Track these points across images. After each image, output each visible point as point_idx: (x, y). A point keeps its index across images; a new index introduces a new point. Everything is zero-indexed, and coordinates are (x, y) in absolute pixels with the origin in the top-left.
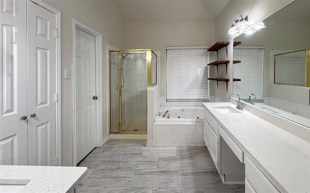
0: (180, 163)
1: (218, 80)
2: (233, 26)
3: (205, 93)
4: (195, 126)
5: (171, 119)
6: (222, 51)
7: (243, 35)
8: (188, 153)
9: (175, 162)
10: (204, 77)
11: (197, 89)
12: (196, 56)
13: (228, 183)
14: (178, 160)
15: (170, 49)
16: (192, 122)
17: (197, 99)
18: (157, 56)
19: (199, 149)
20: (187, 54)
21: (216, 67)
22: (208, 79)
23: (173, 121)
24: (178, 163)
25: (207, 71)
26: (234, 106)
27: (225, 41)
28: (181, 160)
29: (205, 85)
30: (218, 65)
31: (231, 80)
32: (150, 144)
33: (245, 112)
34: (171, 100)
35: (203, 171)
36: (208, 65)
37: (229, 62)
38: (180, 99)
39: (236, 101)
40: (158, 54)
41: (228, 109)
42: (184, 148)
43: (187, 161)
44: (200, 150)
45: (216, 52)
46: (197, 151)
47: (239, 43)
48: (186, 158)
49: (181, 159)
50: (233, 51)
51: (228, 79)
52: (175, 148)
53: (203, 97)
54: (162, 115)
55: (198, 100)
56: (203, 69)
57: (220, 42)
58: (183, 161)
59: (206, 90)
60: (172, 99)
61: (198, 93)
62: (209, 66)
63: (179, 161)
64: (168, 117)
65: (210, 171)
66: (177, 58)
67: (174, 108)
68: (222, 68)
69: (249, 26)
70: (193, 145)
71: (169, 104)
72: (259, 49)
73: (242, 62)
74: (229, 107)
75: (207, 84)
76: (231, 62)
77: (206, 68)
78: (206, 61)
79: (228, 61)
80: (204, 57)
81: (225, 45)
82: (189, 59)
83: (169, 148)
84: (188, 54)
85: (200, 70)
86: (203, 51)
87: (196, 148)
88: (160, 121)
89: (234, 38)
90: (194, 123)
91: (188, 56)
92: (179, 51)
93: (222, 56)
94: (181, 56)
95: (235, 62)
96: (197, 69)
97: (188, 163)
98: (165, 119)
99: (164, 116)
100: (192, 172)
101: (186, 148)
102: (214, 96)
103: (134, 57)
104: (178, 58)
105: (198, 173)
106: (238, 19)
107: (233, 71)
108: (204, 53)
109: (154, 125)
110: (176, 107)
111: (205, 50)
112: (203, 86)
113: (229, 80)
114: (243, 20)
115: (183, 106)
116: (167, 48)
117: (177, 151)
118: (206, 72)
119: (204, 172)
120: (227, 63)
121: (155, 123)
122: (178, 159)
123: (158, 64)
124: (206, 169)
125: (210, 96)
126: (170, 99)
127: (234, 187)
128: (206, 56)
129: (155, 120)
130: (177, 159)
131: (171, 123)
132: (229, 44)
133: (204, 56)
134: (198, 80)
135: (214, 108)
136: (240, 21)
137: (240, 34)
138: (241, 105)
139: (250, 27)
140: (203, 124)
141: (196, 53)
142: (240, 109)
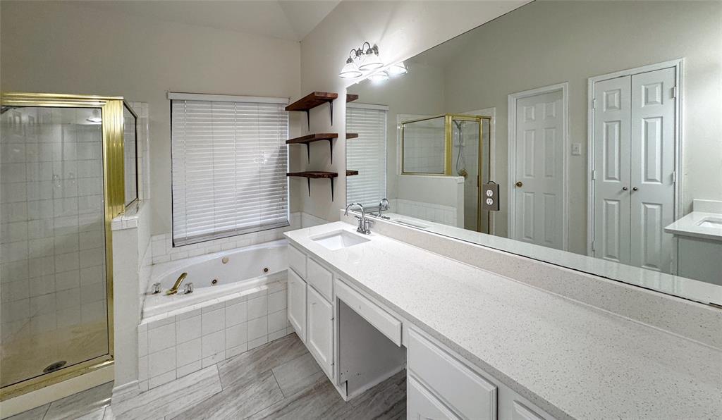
0: (236, 404)
1: (310, 175)
2: (350, 60)
3: (280, 209)
4: (267, 293)
5: (197, 293)
6: (320, 112)
7: (366, 82)
8: (250, 368)
9: (221, 408)
10: (275, 171)
11: (260, 200)
12: (258, 121)
13: (354, 394)
14: (229, 398)
15: (183, 101)
16: (259, 285)
17: (261, 225)
18: (140, 117)
19: (278, 346)
20: (232, 116)
21: (304, 146)
22: (288, 175)
23: (205, 297)
24: (230, 408)
25: (283, 155)
26: (352, 229)
27: (330, 92)
28: (238, 395)
29: (280, 190)
30: (310, 143)
31: (342, 174)
32: (127, 390)
33: (375, 238)
34: (187, 241)
35: (298, 395)
36: (287, 142)
37: (336, 136)
38: (214, 234)
39: (356, 217)
40: (143, 113)
41: (340, 236)
42: (238, 358)
43: (253, 389)
44: (280, 348)
45: (304, 114)
46: (273, 352)
47: (355, 97)
48: (250, 382)
49: (237, 393)
50: (347, 113)
51: (335, 172)
52: (213, 370)
53: (277, 217)
54: (164, 290)
55: (264, 227)
56: (275, 152)
57: (318, 93)
58: (242, 396)
59: (283, 200)
60: (190, 238)
61: (264, 211)
62: (288, 145)
63: (230, 401)
64: (189, 292)
65: (312, 387)
66: (205, 125)
67: (197, 260)
68: (319, 149)
69: (381, 65)
70: (264, 341)
71: (181, 251)
72: (380, 110)
73: (361, 136)
74: (342, 233)
75: (284, 188)
76: (342, 136)
77: (283, 149)
78: (282, 133)
79: (334, 134)
80: (276, 125)
81: (326, 100)
82: (239, 129)
83: (196, 375)
84: (236, 117)
85: (267, 156)
86: (274, 109)
87: (271, 346)
88: (159, 309)
89: (347, 86)
90: (265, 287)
91: (237, 121)
92: (212, 108)
93: (319, 121)
94: (216, 121)
95: (349, 136)
96: (260, 152)
97: (259, 392)
98: (175, 299)
99: (174, 290)
100: (270, 412)
101: (246, 355)
102: (299, 211)
103: (31, 118)
104: (208, 125)
105: (287, 406)
106: (361, 49)
107: (346, 154)
108: (276, 113)
109: (139, 330)
110: (204, 257)
111: (280, 108)
112: (276, 192)
113: (336, 175)
114: (371, 52)
115: (224, 250)
116: (171, 96)
117: (222, 375)
118: (282, 159)
119: (300, 397)
120: (332, 138)
121: (145, 322)
122: (228, 396)
123: (142, 141)
124: (305, 387)
125: (291, 212)
126: (184, 239)
127: (364, 398)
128: (282, 121)
129: (142, 313)
130: (225, 398)
131: (198, 306)
132: (336, 98)
133: (276, 121)
134: (264, 180)
135: (314, 240)
136: (364, 52)
137: (361, 80)
138: (367, 224)
139: (383, 69)
140: (287, 283)
141: (258, 113)
142: (364, 233)
